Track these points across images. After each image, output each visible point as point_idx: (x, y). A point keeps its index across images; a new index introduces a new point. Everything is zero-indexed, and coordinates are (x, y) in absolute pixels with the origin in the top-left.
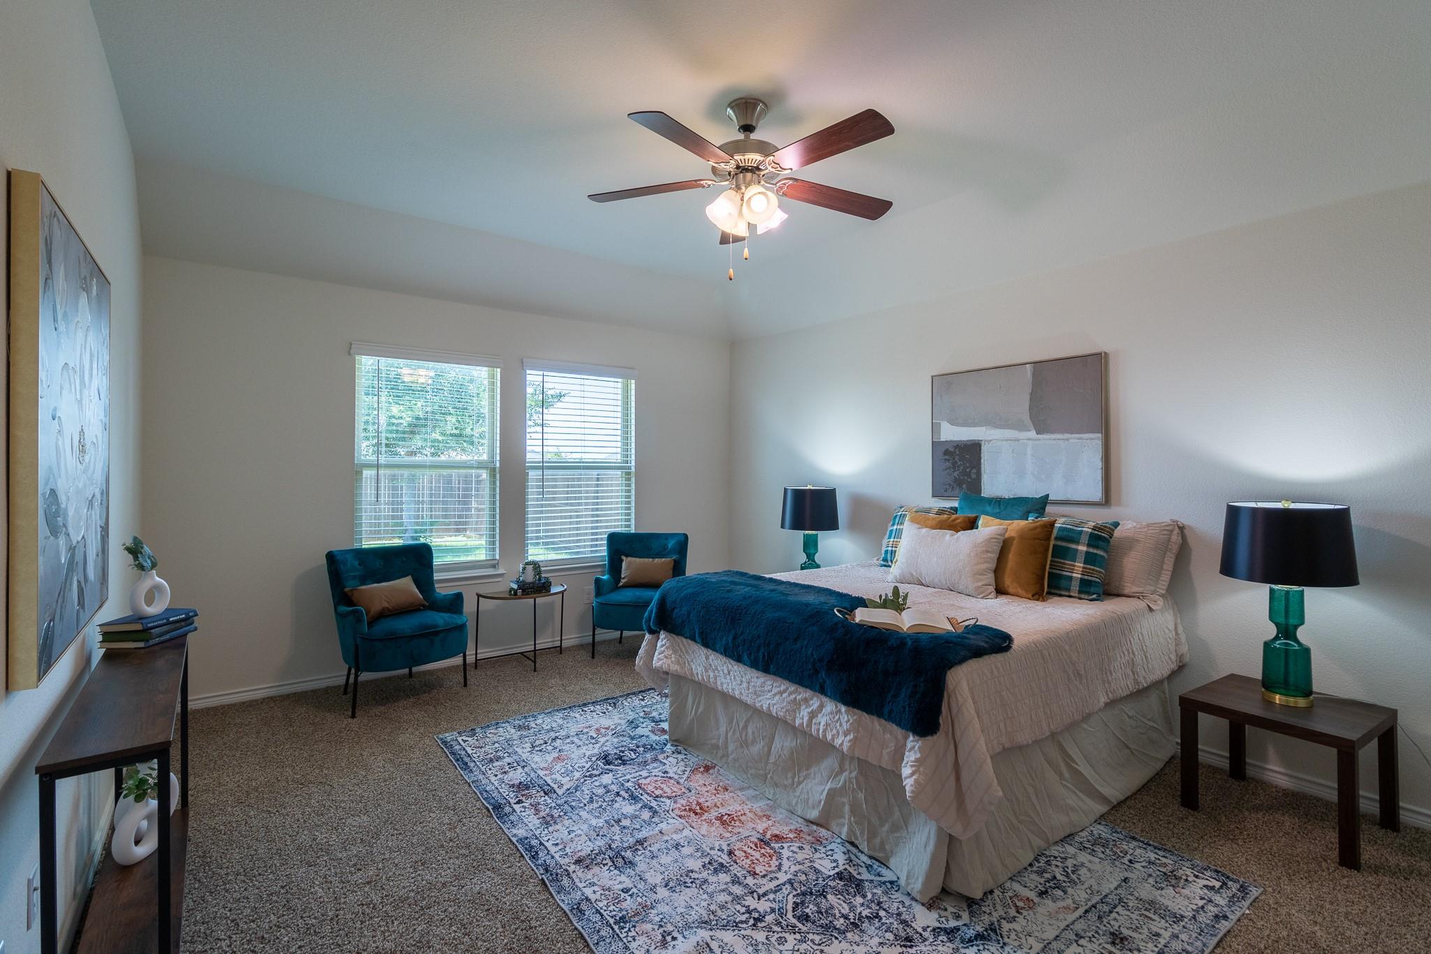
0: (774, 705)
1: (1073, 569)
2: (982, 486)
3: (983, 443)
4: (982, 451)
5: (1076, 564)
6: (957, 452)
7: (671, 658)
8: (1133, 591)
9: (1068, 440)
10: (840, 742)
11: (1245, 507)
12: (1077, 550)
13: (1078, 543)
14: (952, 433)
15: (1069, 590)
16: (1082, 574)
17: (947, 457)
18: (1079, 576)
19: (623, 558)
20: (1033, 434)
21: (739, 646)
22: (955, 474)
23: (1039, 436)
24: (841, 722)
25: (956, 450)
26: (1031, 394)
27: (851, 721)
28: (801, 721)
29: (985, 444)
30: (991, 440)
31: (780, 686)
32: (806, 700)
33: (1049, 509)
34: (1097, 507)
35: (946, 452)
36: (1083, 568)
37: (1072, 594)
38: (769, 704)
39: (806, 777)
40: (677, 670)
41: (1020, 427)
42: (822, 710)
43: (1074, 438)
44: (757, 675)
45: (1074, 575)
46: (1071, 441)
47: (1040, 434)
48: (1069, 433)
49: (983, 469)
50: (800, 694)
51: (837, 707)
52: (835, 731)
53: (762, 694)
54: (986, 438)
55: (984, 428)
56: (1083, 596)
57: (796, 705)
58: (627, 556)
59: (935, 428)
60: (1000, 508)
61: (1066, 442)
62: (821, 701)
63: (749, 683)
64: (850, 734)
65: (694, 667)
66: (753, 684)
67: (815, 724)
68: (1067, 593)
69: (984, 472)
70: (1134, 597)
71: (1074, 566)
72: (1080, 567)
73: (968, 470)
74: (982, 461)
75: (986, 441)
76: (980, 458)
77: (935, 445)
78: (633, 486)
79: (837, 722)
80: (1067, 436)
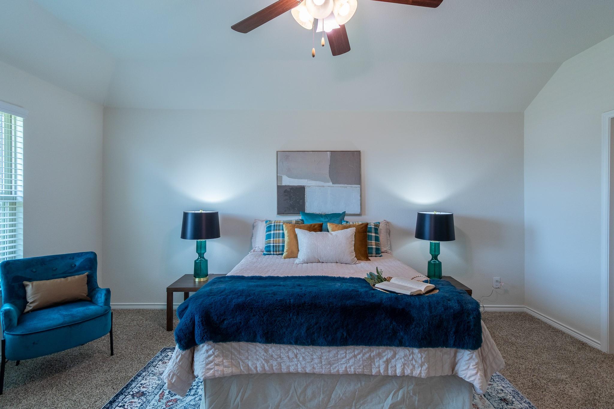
0: (350, 367)
1: (372, 244)
2: (306, 208)
3: (306, 187)
4: (305, 191)
5: (372, 242)
6: (292, 191)
7: (223, 363)
8: (385, 250)
9: (346, 187)
10: (418, 372)
11: (428, 214)
12: (372, 236)
13: (371, 232)
14: (287, 181)
15: (372, 253)
16: (376, 246)
17: (286, 194)
18: (375, 247)
19: (25, 283)
20: (331, 184)
21: (313, 333)
22: (291, 202)
23: (334, 185)
24: (414, 359)
25: (292, 190)
26: (330, 165)
27: (424, 356)
28: (377, 369)
29: (307, 188)
30: (310, 186)
31: (354, 351)
32: (379, 355)
33: (346, 218)
34: (358, 216)
35: (285, 191)
36: (375, 243)
37: (373, 255)
38: (346, 367)
39: (364, 403)
40: (232, 372)
41: (324, 181)
42: (395, 357)
43: (349, 187)
44: (328, 350)
45: (373, 247)
46: (347, 188)
47: (334, 184)
48: (347, 184)
49: (306, 200)
50: (373, 351)
51: (409, 351)
52: (411, 367)
53: (336, 362)
54: (308, 185)
55: (306, 180)
56: (377, 255)
57: (371, 359)
58: (30, 280)
59: (279, 178)
60: (328, 219)
61: (346, 188)
62: (394, 351)
63: (321, 358)
64: (424, 365)
65: (250, 364)
66: (325, 357)
67: (392, 367)
68: (371, 255)
69: (307, 202)
70: (384, 252)
71: (372, 243)
72: (374, 243)
73: (298, 200)
74: (305, 196)
75: (308, 186)
76: (304, 195)
77: (279, 187)
78: (21, 215)
79: (412, 359)
80: (346, 185)
